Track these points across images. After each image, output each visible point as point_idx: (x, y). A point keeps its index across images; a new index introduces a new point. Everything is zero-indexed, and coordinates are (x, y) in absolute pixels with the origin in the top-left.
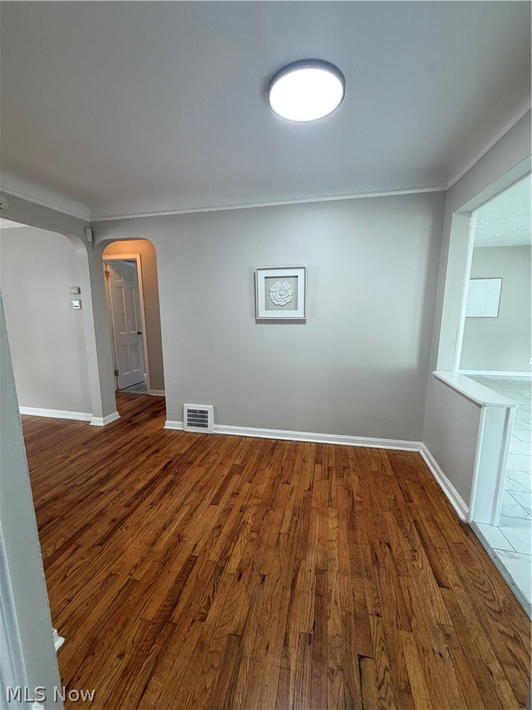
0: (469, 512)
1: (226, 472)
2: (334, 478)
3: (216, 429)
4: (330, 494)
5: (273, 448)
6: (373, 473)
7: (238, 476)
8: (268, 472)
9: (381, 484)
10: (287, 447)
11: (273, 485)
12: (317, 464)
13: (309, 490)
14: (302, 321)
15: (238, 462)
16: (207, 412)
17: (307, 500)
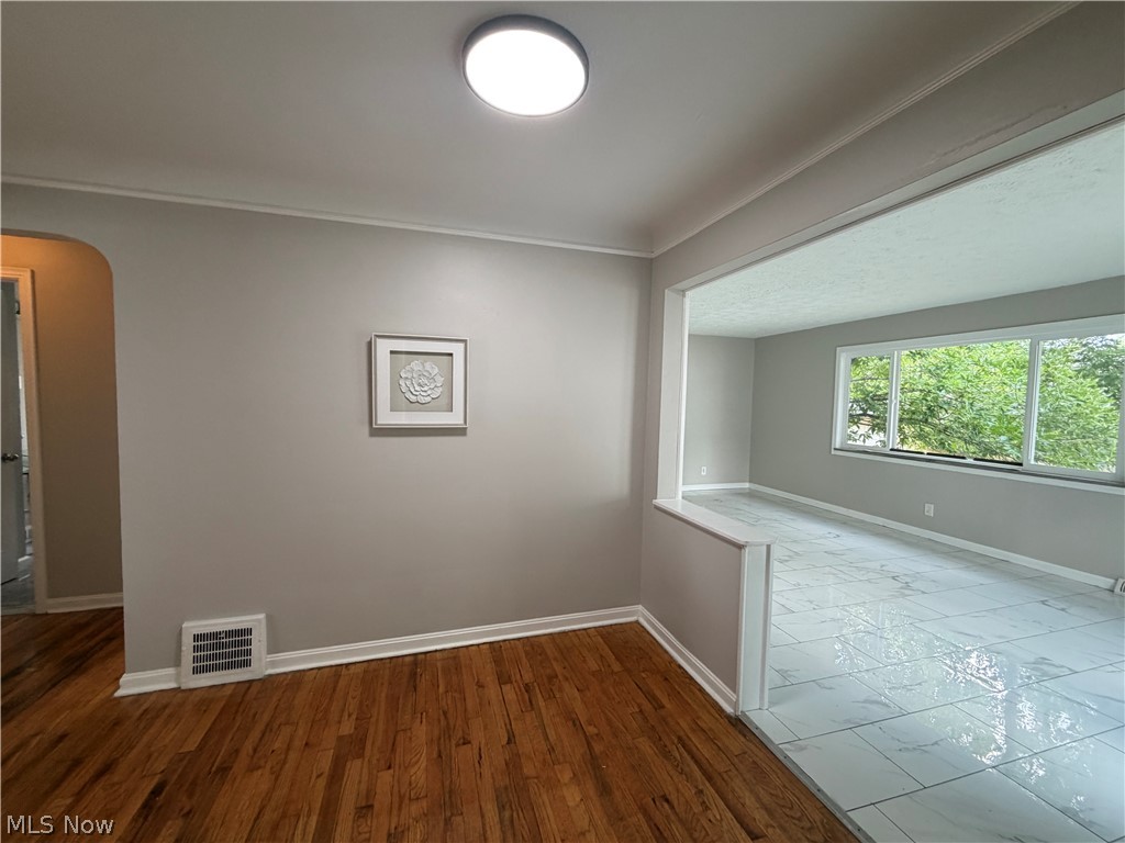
0: (738, 700)
1: (325, 762)
2: (542, 703)
3: (273, 664)
4: (547, 738)
5: (413, 675)
6: (593, 674)
7: (358, 762)
8: (421, 732)
9: (611, 690)
10: (439, 664)
11: (440, 756)
12: (505, 683)
13: (509, 742)
14: (459, 431)
15: (347, 728)
16: (249, 631)
17: (513, 765)
